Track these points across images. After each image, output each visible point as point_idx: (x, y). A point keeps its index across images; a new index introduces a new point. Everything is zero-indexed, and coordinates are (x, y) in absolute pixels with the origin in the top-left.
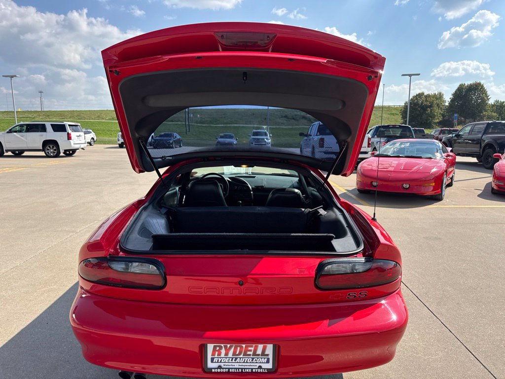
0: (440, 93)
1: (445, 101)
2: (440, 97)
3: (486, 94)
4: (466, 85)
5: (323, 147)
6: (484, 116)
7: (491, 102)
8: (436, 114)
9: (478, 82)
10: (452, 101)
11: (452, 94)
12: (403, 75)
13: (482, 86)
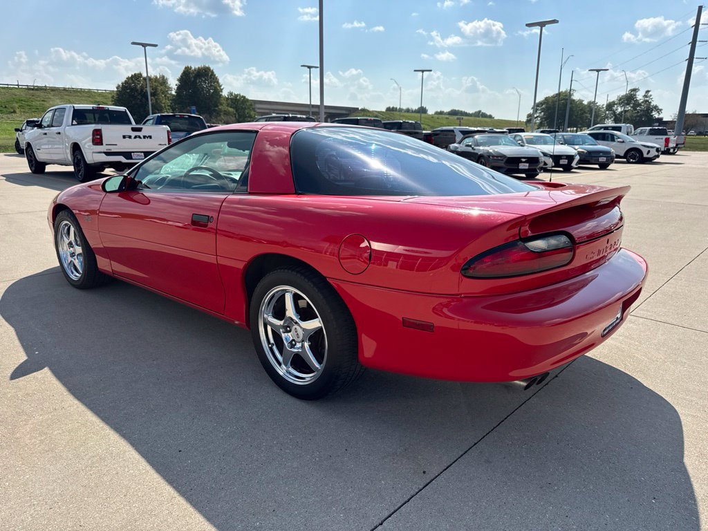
0: (163, 77)
1: (170, 89)
2: (163, 81)
3: (218, 82)
4: (193, 68)
5: (102, 144)
6: (220, 111)
7: (225, 93)
8: (163, 105)
9: (207, 66)
10: (179, 88)
11: (178, 80)
12: (134, 43)
13: (212, 72)
